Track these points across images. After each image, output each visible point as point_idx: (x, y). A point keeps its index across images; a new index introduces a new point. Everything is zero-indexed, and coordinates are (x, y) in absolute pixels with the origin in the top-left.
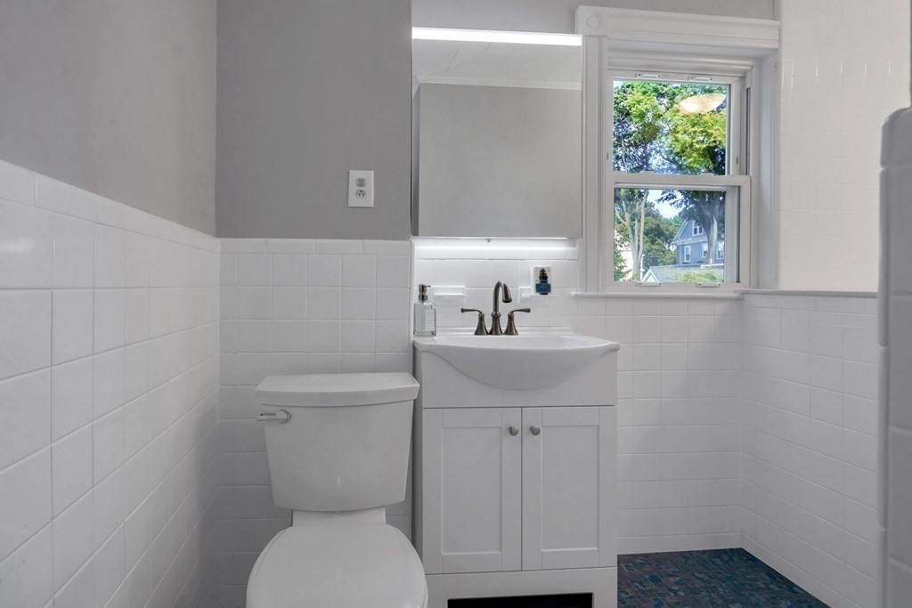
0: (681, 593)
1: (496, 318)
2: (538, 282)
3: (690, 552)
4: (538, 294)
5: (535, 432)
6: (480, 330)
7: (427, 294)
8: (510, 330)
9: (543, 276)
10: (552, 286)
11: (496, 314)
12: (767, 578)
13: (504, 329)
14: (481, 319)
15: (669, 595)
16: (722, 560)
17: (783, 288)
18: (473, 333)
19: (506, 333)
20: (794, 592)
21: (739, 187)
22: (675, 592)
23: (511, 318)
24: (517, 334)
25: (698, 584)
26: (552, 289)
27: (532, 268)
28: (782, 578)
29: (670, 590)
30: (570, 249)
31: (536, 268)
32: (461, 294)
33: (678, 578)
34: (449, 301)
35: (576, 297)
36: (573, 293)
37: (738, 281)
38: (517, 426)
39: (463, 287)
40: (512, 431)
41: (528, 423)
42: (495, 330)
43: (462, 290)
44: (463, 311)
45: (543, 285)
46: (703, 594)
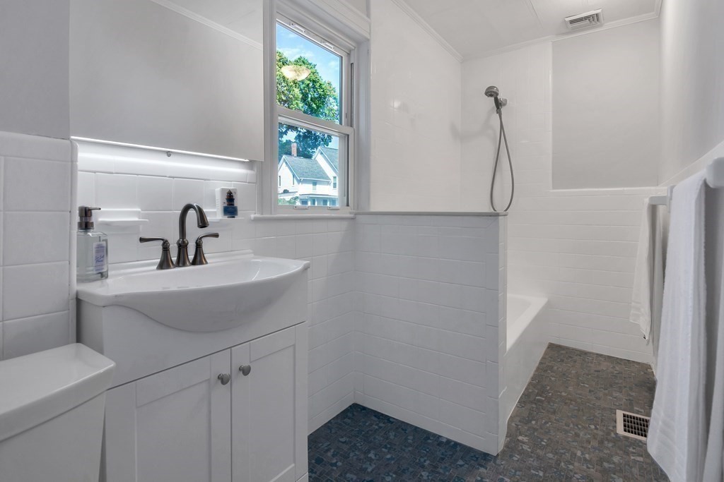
0: (339, 464)
1: (182, 247)
2: (226, 205)
3: (330, 422)
4: (226, 218)
5: (245, 371)
6: (165, 264)
7: (93, 219)
8: (199, 259)
9: (230, 198)
10: (239, 209)
11: (183, 242)
12: (376, 419)
13: (191, 257)
14: (166, 248)
15: (333, 470)
16: (349, 418)
17: (372, 210)
18: (155, 267)
19: (194, 263)
20: (392, 423)
21: (348, 135)
22: (335, 465)
23: (198, 246)
24: (207, 263)
25: (346, 447)
26: (239, 212)
27: (218, 190)
28: (382, 415)
29: (332, 465)
30: (249, 172)
31: (223, 189)
32: (136, 219)
33: (332, 451)
34: (122, 229)
35: (256, 220)
36: (253, 216)
37: (348, 205)
38: (226, 372)
39: (140, 210)
40: (223, 380)
41: (237, 364)
42: (182, 261)
43: (137, 214)
44: (142, 240)
45: (230, 208)
46: (351, 455)
